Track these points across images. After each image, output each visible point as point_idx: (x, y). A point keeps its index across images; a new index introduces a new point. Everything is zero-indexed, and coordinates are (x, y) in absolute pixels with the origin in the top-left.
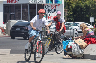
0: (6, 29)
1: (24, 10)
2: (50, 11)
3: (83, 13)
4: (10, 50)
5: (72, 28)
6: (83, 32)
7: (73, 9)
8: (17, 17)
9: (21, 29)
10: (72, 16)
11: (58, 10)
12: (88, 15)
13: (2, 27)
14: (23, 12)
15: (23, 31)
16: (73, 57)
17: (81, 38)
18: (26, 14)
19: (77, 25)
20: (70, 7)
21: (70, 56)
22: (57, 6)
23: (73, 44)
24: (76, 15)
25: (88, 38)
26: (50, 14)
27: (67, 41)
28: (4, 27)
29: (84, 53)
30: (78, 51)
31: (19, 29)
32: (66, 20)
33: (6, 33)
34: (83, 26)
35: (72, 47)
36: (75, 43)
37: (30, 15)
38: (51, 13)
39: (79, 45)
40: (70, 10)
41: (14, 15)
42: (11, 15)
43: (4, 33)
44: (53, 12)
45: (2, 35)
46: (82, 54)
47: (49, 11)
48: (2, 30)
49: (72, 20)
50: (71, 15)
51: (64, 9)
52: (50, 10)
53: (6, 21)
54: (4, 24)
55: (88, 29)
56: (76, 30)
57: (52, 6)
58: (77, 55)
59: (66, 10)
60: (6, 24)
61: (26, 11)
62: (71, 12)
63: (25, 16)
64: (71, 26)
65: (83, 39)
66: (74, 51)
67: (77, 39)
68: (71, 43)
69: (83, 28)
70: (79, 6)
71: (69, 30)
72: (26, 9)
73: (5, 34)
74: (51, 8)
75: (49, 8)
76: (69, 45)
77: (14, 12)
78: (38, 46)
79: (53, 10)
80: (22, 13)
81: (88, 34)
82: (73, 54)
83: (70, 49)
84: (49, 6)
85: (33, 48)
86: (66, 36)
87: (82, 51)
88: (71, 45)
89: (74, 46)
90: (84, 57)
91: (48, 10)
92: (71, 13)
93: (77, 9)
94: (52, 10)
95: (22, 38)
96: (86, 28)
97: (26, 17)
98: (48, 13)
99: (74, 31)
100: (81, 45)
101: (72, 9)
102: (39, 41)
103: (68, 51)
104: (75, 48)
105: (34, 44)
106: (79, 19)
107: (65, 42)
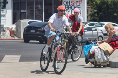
0: (15, 30)
1: (38, 8)
2: (70, 9)
3: (109, 11)
4: (20, 56)
5: (96, 29)
6: (109, 34)
7: (98, 5)
8: (29, 16)
9: (36, 31)
10: (96, 15)
11: (79, 7)
12: (116, 13)
13: (10, 28)
14: (36, 9)
15: (38, 33)
16: (97, 65)
17: (106, 42)
18: (39, 12)
19: (103, 25)
20: (94, 3)
21: (92, 64)
22: (78, 2)
23: (96, 49)
24: (101, 13)
25: (114, 41)
26: (69, 12)
27: (89, 45)
28: (12, 28)
29: (110, 60)
30: (103, 58)
31: (33, 30)
32: (89, 19)
33: (15, 35)
34: (108, 27)
35: (96, 53)
36: (99, 48)
37: (45, 14)
38: (71, 10)
39: (104, 50)
40: (94, 6)
41: (25, 14)
42: (21, 13)
43: (13, 35)
44: (73, 10)
45: (11, 38)
46: (107, 62)
47: (68, 9)
48: (10, 31)
49: (97, 19)
50: (95, 13)
51: (87, 6)
52: (70, 7)
53: (16, 20)
54: (13, 25)
55: (114, 30)
56: (101, 32)
57: (72, 2)
58: (101, 63)
59: (89, 7)
60: (16, 25)
61: (39, 8)
62: (95, 9)
63: (38, 14)
64: (95, 26)
65: (109, 43)
66: (98, 57)
67: (101, 43)
68: (94, 48)
69: (109, 29)
70: (104, 1)
71: (92, 32)
72: (39, 6)
73: (13, 37)
74: (70, 5)
75: (68, 4)
76: (92, 50)
77: (25, 10)
78: (58, 52)
79: (73, 7)
80: (35, 11)
81: (114, 37)
82: (96, 62)
83: (93, 55)
84: (68, 2)
85: (51, 55)
86: (88, 39)
87: (107, 58)
88: (94, 50)
89: (97, 51)
90: (110, 65)
91: (67, 6)
92: (95, 11)
93: (102, 6)
94: (71, 7)
95: (38, 42)
96: (112, 29)
97: (40, 15)
98: (67, 11)
99: (97, 33)
100: (106, 50)
101: (96, 6)
102: (60, 46)
103: (90, 58)
104: (99, 54)
105: (53, 50)
106: (105, 18)
107: (86, 46)
